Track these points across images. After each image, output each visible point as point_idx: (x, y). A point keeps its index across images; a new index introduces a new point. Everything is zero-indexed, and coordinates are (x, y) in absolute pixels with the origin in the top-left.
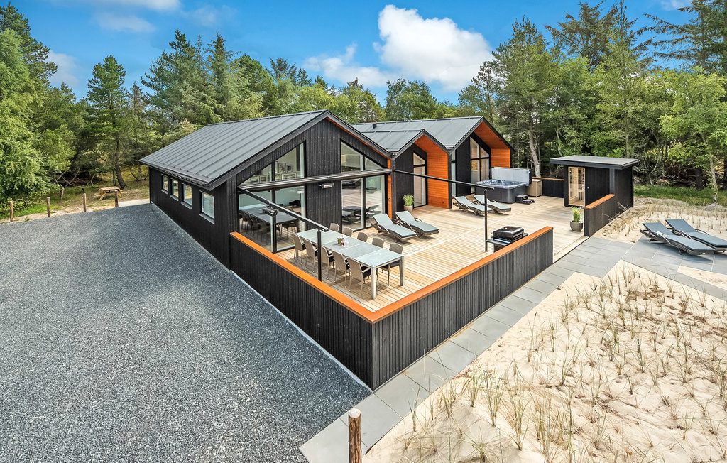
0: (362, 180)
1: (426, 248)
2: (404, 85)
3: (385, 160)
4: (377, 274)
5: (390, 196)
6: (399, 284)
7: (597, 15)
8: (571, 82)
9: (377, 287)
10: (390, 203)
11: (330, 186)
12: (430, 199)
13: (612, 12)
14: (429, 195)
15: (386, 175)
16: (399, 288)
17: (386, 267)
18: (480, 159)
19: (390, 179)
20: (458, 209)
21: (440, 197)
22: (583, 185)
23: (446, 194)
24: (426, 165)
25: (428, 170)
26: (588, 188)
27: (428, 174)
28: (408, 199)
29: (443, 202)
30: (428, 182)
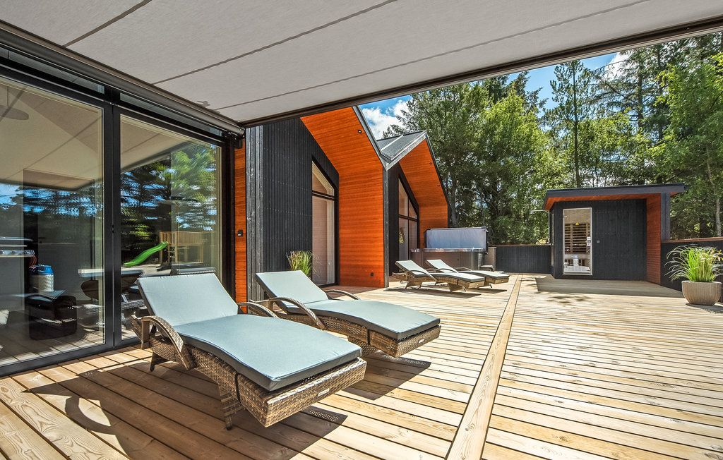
12: (342, 271)
18: (408, 218)
20: (404, 284)
21: (365, 263)
22: (589, 238)
23: (378, 256)
24: (336, 199)
25: (341, 209)
26: (598, 242)
27: (341, 218)
28: (298, 258)
29: (372, 274)
30: (341, 236)
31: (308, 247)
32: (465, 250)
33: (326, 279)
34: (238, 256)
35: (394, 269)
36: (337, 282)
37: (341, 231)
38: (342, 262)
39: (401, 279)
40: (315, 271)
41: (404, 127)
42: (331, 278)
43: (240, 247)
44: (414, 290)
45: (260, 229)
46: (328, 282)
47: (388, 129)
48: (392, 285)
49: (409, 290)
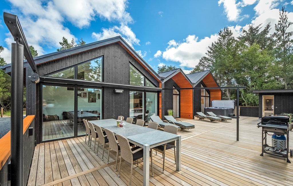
0: (143, 93)
1: (189, 137)
2: (165, 68)
3: (158, 82)
4: (151, 156)
5: (160, 106)
6: (175, 169)
7: (258, 31)
8: (251, 58)
9: (151, 171)
10: (160, 111)
11: (121, 91)
12: (181, 114)
13: (267, 27)
14: (181, 112)
15: (158, 92)
16: (176, 174)
17: (160, 148)
18: (205, 96)
19: (160, 95)
20: (198, 119)
21: (188, 112)
22: (273, 106)
23: (191, 111)
24: (179, 95)
25: (181, 98)
26: (276, 107)
28: (170, 111)
29: (189, 116)
30: (181, 105)
31: (172, 109)
32: (223, 109)
33: (177, 116)
35: (196, 115)
36: (179, 117)
39: (198, 117)
40: (174, 114)
41: (208, 57)
45: (164, 107)
47: (202, 58)
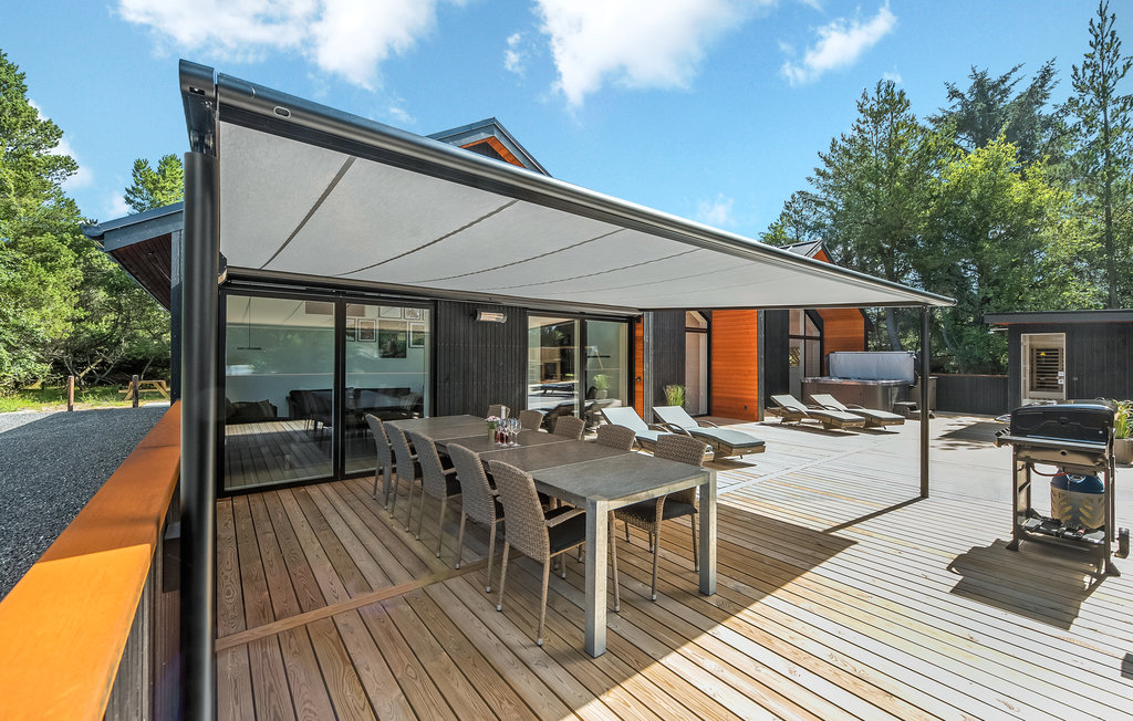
0: (577, 323)
5: (639, 372)
6: (695, 589)
7: (1006, 92)
11: (497, 317)
12: (715, 403)
13: (1043, 77)
15: (632, 321)
16: (700, 606)
17: (642, 513)
18: (805, 338)
19: (639, 332)
20: (779, 420)
21: (739, 396)
22: (1062, 374)
23: (752, 390)
24: (709, 331)
25: (714, 341)
26: (1075, 379)
27: (713, 350)
28: (673, 392)
29: (745, 407)
31: (681, 382)
32: (871, 383)
33: (699, 410)
34: (637, 394)
35: (769, 404)
36: (709, 414)
37: (714, 363)
38: (714, 394)
39: (776, 414)
40: (687, 402)
41: (817, 192)
42: (703, 409)
43: (638, 388)
44: (791, 427)
45: (651, 376)
46: (701, 413)
47: (793, 197)
48: (768, 419)
49: (785, 426)
